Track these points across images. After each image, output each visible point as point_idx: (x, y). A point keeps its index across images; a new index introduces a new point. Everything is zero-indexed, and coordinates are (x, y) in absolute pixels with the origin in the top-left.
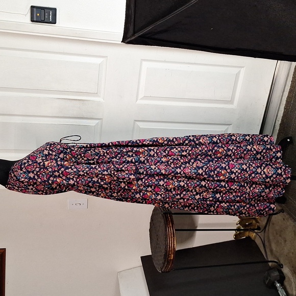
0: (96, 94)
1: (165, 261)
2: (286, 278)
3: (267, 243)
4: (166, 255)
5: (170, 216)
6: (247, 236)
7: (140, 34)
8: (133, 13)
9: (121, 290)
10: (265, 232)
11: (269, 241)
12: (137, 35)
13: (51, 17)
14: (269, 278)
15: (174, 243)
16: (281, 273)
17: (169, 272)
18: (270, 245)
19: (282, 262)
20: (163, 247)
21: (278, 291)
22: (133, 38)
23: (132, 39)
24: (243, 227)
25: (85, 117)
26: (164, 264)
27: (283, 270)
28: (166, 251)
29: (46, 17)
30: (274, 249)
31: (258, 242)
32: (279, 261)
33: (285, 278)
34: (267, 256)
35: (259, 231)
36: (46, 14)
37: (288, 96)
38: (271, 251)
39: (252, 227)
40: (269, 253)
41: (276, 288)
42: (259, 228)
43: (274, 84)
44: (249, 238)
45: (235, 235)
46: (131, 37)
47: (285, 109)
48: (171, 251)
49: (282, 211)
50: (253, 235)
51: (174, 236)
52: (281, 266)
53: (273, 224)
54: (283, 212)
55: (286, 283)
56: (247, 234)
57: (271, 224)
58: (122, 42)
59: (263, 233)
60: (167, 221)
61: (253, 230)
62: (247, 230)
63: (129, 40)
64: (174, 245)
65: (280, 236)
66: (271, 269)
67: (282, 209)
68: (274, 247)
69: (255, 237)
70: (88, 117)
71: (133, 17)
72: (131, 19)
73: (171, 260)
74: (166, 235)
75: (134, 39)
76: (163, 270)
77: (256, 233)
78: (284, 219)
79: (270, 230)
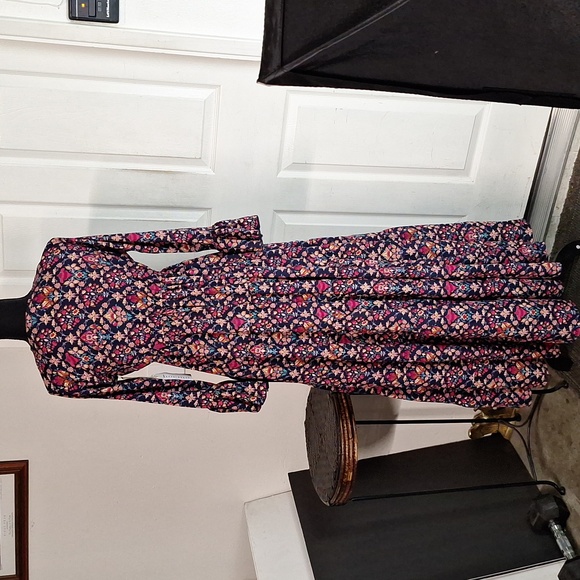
0: (198, 160)
1: (336, 484)
2: (572, 514)
3: (533, 447)
4: (339, 473)
5: (346, 398)
6: (495, 431)
7: (295, 65)
8: (279, 24)
9: (251, 537)
10: (530, 426)
11: (538, 442)
12: (287, 68)
13: (108, 9)
14: (538, 514)
15: (353, 449)
16: (562, 504)
17: (343, 504)
18: (540, 450)
19: (563, 483)
20: (332, 458)
21: (554, 539)
22: (281, 73)
23: (278, 75)
24: (486, 414)
25: (178, 205)
26: (334, 489)
27: (564, 498)
28: (339, 464)
29: (99, 10)
30: (548, 458)
31: (517, 443)
32: (558, 482)
33: (569, 514)
34: (533, 472)
35: (518, 423)
36: (99, 4)
37: (577, 160)
38: (543, 462)
39: (505, 416)
40: (537, 466)
41: (551, 533)
42: (518, 418)
43: (551, 136)
44: (498, 435)
45: (472, 431)
46: (275, 71)
47: (571, 184)
48: (349, 465)
49: (564, 385)
50: (506, 430)
51: (353, 437)
52: (562, 491)
53: (547, 410)
54: (567, 387)
55: (571, 524)
56: (495, 427)
57: (542, 410)
58: (258, 81)
59: (526, 427)
60: (339, 408)
61: (506, 421)
62: (495, 421)
63: (272, 77)
64: (354, 453)
65: (560, 433)
66: (541, 496)
67: (565, 382)
68: (547, 452)
69: (511, 434)
70: (185, 205)
71: (279, 30)
72: (275, 35)
73: (347, 482)
74: (339, 436)
75: (283, 75)
76: (332, 501)
77: (513, 427)
78: (567, 401)
79: (541, 422)
